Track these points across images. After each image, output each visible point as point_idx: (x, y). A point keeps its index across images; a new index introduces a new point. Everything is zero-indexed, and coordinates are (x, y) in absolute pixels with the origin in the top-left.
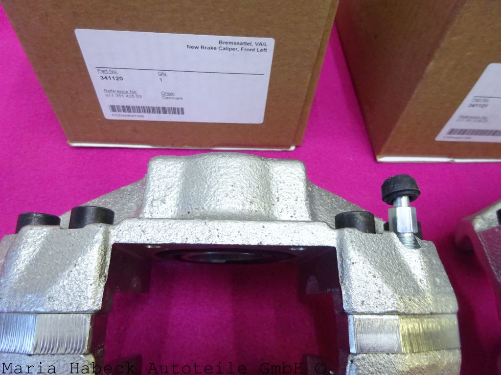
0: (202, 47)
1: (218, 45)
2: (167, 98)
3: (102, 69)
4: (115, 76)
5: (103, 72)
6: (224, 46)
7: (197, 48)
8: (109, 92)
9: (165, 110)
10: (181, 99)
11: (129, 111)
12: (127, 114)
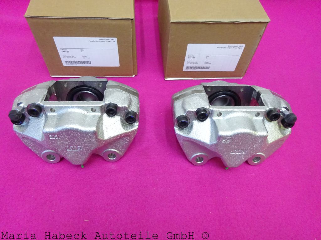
0: (94, 41)
1: (99, 40)
2: (85, 58)
3: (62, 49)
4: (66, 51)
5: (62, 50)
6: (101, 40)
7: (92, 41)
8: (65, 56)
9: (84, 62)
10: (90, 58)
11: (72, 63)
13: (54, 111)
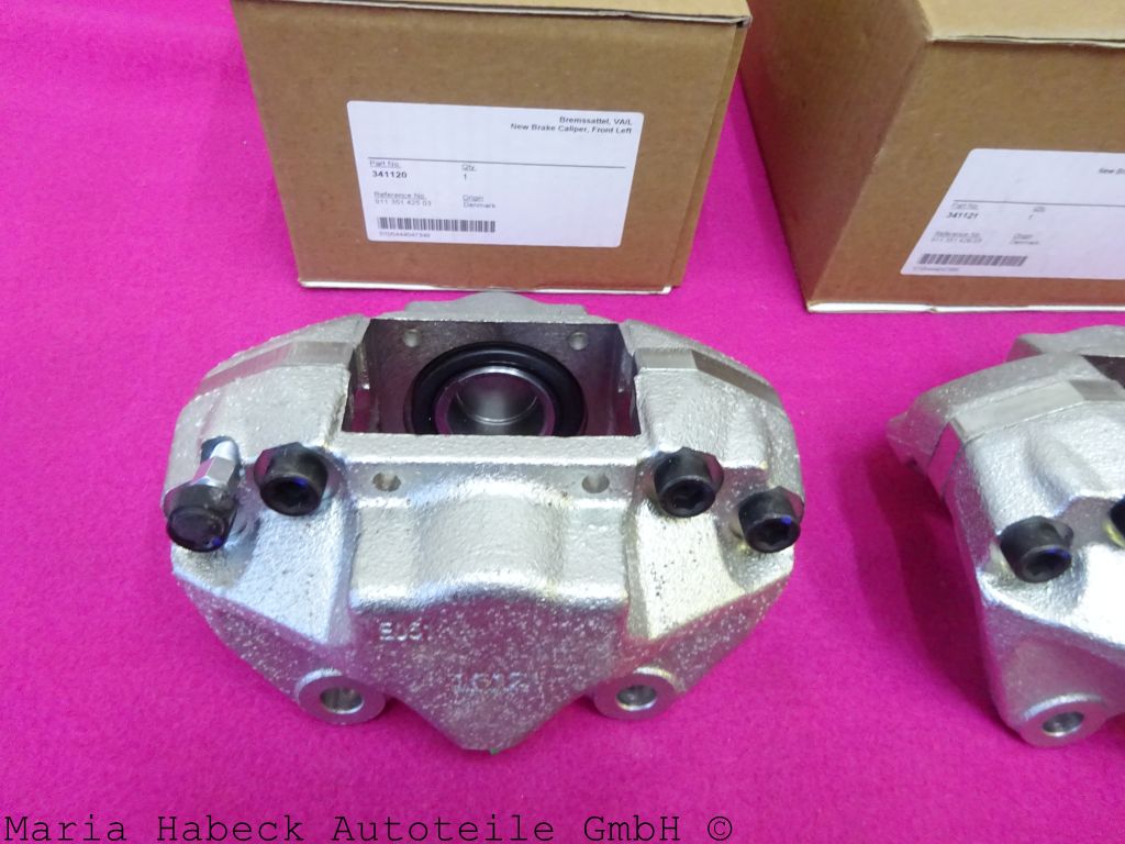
0: (534, 127)
1: (556, 123)
2: (471, 205)
3: (377, 161)
4: (395, 170)
5: (379, 164)
6: (568, 125)
7: (526, 127)
8: (381, 196)
9: (464, 226)
10: (493, 206)
11: (408, 227)
12: (404, 231)
13: (394, 486)
